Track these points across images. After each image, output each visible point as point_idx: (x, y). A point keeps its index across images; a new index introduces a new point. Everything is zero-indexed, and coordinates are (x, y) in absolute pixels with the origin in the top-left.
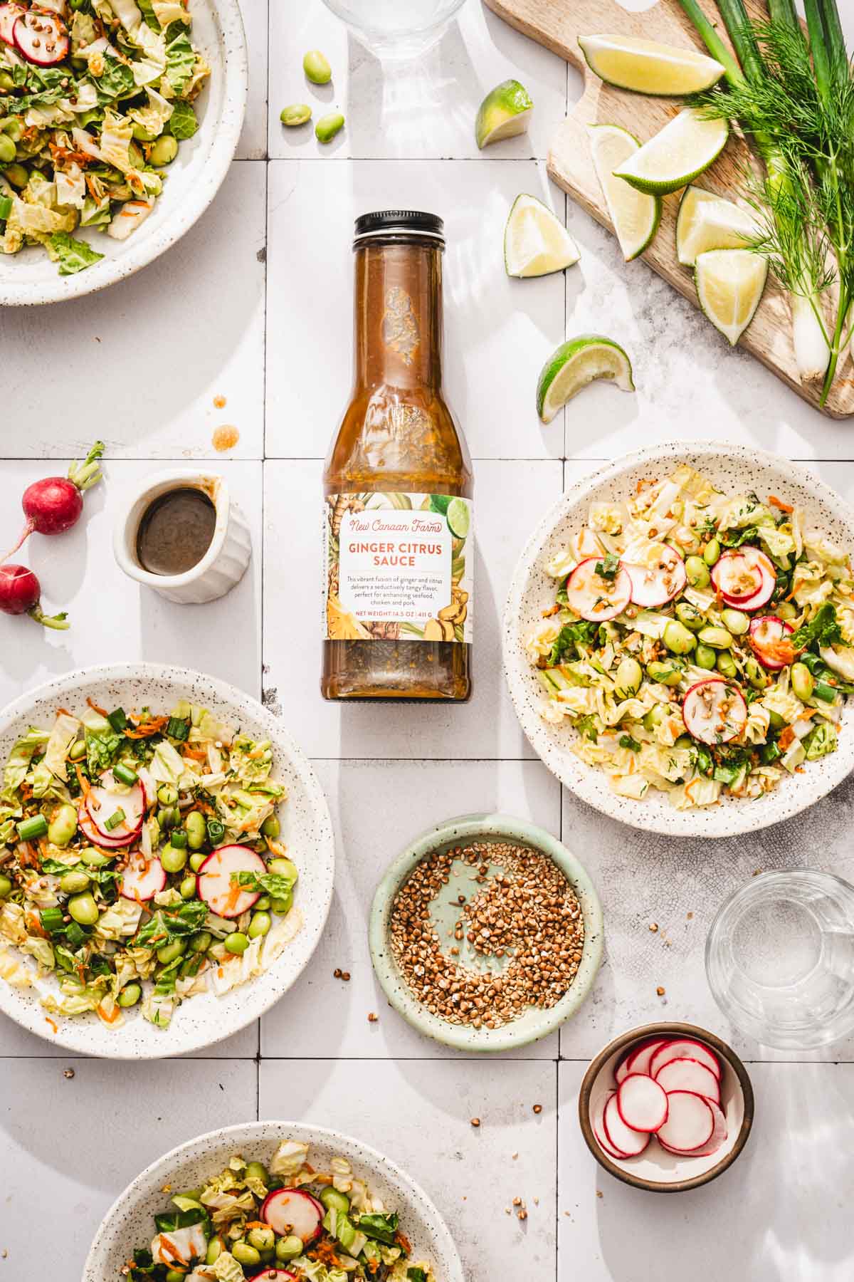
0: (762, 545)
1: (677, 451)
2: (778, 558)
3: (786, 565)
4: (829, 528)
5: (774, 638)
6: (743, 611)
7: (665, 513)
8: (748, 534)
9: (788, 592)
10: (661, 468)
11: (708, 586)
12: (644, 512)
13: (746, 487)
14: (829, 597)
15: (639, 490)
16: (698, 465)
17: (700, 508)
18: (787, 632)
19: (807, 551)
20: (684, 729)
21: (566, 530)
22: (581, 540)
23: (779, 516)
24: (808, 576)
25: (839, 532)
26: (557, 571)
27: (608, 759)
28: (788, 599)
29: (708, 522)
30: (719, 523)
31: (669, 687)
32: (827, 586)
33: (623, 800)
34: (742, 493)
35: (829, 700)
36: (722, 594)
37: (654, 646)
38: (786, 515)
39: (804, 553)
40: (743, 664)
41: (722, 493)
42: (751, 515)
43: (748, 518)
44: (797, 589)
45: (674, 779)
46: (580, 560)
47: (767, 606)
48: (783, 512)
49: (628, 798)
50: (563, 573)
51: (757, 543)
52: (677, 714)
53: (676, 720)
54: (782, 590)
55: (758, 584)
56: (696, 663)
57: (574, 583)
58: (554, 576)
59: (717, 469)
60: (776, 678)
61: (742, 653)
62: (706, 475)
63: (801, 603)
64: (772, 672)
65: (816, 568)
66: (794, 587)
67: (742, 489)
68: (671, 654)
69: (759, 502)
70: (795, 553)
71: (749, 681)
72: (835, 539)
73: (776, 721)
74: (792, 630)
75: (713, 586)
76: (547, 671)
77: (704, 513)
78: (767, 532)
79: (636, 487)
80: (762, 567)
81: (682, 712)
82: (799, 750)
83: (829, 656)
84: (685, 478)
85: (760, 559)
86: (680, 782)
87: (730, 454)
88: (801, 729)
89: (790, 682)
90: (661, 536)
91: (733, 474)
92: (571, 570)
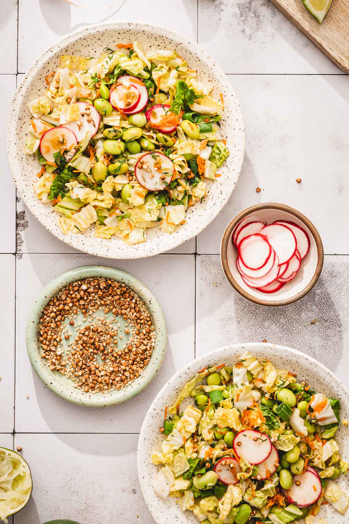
0: (128, 73)
1: (54, 52)
2: (139, 74)
3: (146, 75)
4: (157, 43)
5: (162, 116)
6: (138, 112)
7: (69, 87)
8: (117, 72)
9: (156, 88)
10: (52, 65)
11: (113, 111)
12: (57, 92)
13: (102, 48)
14: (179, 77)
15: (48, 83)
16: (70, 51)
17: (85, 73)
18: (167, 109)
19: (153, 61)
20: (145, 190)
21: (24, 126)
22: (34, 127)
23: (128, 52)
24: (160, 74)
25: (162, 41)
26: (32, 150)
27: (117, 229)
28: (158, 91)
29: (93, 78)
30: (99, 75)
31: (125, 174)
32: (174, 73)
33: (137, 246)
34: (102, 52)
35: (210, 131)
36: (122, 111)
37: (104, 158)
38: (131, 49)
39: (152, 63)
40: (155, 139)
41: (92, 58)
42: (112, 61)
43: (111, 63)
44: (159, 84)
45: (156, 219)
46: (40, 137)
47: (149, 102)
48: (129, 49)
49: (139, 243)
50: (35, 149)
51: (124, 73)
52: (137, 185)
53: (138, 189)
54: (152, 90)
55: (137, 94)
56: (131, 153)
57: (43, 150)
58: (31, 153)
59: (81, 48)
60: (176, 135)
61: (151, 133)
62: (77, 55)
63: (166, 90)
64: (173, 134)
65: (162, 67)
66: (157, 83)
67: (100, 50)
68: (116, 157)
69: (113, 52)
70: (147, 67)
71: (164, 146)
72: (163, 47)
73: (189, 158)
74: (168, 106)
75: (115, 109)
76: (58, 204)
77: (88, 75)
78: (126, 64)
79: (45, 83)
80: (135, 84)
81: (139, 183)
82: (211, 166)
83: (196, 108)
84: (68, 62)
85: (130, 80)
86: (159, 219)
87: (81, 36)
88: (205, 154)
89: (185, 134)
90: (73, 100)
91: (91, 45)
92: (38, 145)
